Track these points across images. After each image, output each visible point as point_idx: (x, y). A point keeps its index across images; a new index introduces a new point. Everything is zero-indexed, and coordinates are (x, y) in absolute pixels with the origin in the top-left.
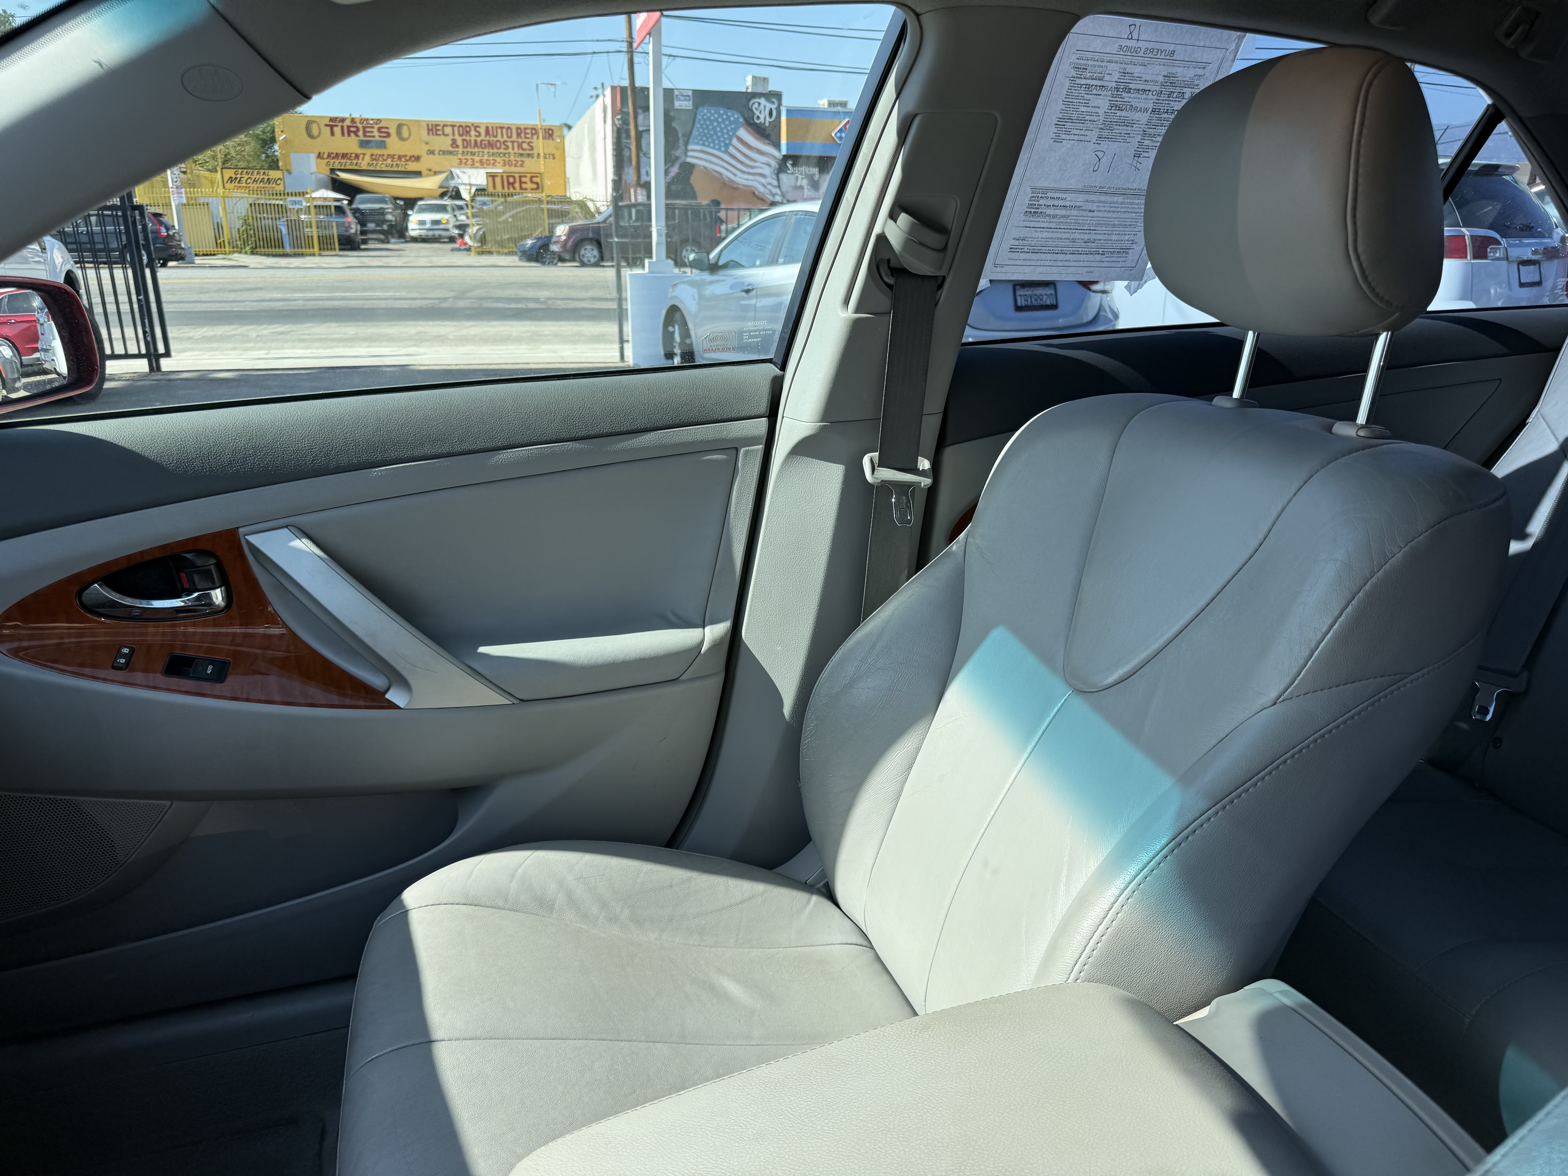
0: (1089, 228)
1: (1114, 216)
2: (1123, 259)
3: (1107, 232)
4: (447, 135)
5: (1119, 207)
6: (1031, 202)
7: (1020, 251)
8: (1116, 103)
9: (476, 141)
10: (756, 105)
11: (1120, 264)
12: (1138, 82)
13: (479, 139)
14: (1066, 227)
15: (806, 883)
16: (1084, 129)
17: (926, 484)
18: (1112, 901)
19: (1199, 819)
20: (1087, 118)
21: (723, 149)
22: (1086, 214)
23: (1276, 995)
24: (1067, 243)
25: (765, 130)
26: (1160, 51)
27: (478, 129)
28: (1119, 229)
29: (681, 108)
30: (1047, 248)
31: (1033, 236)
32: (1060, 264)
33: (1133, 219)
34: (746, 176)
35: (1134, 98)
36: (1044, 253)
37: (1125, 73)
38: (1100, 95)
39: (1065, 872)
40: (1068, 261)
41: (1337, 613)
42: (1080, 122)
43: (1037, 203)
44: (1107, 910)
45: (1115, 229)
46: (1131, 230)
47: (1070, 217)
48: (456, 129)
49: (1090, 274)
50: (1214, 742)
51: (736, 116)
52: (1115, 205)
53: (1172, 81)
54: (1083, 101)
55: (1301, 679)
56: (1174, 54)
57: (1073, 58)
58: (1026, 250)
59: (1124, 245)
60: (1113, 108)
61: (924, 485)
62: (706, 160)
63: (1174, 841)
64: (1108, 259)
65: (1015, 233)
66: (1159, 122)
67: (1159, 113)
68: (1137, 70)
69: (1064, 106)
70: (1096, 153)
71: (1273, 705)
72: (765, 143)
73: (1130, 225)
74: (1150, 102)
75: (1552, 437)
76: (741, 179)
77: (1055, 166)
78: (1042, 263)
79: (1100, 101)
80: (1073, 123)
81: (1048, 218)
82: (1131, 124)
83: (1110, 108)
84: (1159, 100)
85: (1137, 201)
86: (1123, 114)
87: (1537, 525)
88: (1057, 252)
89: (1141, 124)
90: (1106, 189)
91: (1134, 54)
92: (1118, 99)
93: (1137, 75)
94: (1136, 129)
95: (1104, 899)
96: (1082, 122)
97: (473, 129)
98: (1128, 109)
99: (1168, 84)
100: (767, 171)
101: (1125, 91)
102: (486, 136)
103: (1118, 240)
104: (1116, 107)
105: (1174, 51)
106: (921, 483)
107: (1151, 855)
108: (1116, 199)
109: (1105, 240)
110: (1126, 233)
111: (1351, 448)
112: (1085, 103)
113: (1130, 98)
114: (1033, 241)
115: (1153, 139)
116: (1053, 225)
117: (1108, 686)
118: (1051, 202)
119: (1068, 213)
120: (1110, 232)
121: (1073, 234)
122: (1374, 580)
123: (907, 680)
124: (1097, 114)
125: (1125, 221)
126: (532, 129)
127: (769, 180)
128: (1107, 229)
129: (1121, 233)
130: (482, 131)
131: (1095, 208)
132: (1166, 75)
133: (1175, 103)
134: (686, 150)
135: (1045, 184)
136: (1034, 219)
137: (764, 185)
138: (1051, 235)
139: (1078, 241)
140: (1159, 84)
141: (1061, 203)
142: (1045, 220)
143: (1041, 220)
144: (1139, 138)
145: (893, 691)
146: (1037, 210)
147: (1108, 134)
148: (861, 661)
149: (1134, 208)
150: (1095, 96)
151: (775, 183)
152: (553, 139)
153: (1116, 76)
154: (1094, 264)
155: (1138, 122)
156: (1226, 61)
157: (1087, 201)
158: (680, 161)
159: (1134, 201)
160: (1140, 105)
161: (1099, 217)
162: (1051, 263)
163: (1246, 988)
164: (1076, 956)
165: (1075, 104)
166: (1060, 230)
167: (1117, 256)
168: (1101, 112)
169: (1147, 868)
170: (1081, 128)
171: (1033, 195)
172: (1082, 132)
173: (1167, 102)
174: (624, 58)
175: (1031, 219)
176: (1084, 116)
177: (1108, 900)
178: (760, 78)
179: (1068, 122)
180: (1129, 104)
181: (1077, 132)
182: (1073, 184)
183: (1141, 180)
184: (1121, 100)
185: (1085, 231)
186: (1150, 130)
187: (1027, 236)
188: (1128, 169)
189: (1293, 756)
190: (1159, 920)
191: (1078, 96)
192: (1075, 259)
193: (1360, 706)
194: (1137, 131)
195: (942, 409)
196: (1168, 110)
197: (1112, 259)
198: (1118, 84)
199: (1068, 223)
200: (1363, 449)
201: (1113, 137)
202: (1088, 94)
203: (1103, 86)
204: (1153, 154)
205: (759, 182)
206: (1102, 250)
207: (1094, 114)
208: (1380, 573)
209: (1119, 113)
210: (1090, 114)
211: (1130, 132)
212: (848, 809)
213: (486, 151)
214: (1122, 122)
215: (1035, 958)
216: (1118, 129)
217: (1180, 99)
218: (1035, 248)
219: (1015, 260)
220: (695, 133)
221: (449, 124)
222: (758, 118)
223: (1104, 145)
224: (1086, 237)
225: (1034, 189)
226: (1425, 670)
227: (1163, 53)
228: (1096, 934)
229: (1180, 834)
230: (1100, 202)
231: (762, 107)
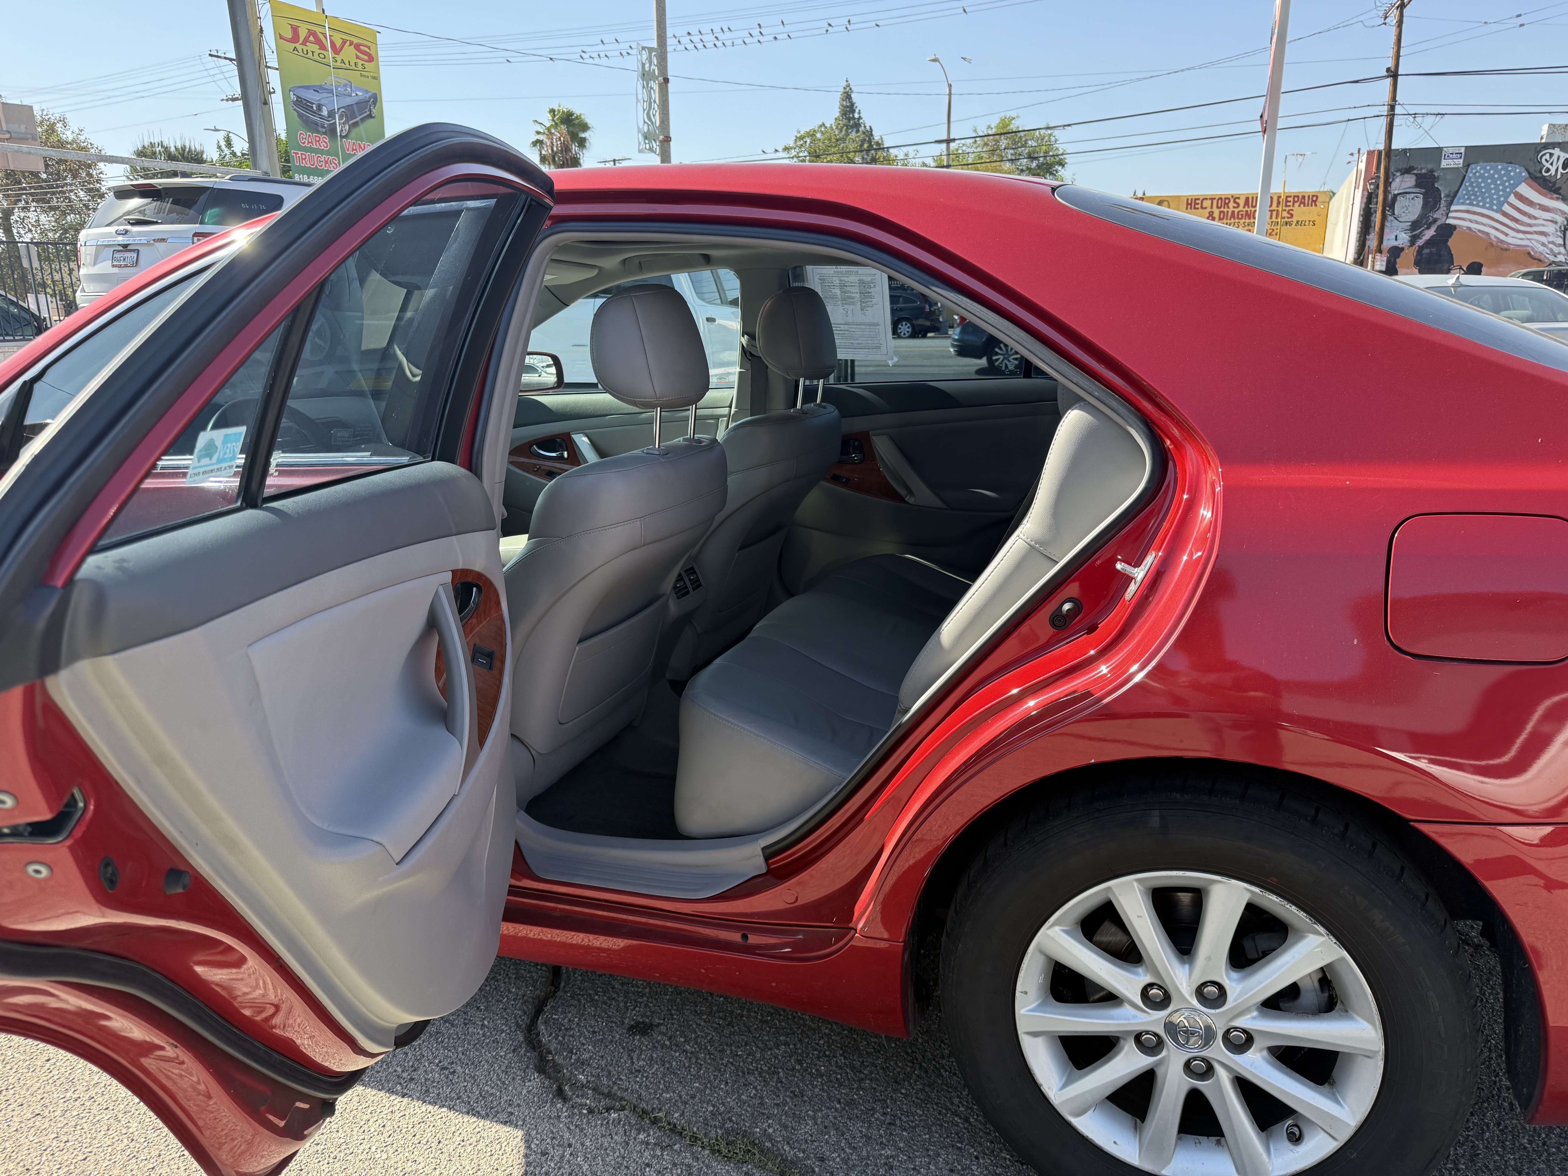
4: (1206, 208)
9: (1233, 212)
10: (1547, 156)
13: (1236, 210)
21: (1495, 207)
25: (1555, 183)
27: (1237, 200)
29: (1448, 166)
34: (1521, 236)
48: (1215, 202)
51: (1518, 170)
57: (814, 279)
62: (1471, 221)
68: (845, 279)
72: (1552, 199)
76: (1513, 239)
82: (853, 298)
86: (848, 295)
97: (1232, 200)
100: (1550, 228)
102: (1244, 207)
113: (848, 289)
126: (1294, 197)
127: (1551, 239)
130: (1242, 202)
134: (1449, 211)
137: (1543, 244)
147: (846, 303)
151: (1561, 241)
152: (1316, 205)
158: (1438, 223)
174: (1383, 122)
178: (1559, 125)
201: (849, 303)
205: (1537, 241)
213: (1242, 221)
220: (1462, 191)
221: (1208, 197)
222: (1548, 170)
223: (846, 307)
231: (1555, 158)
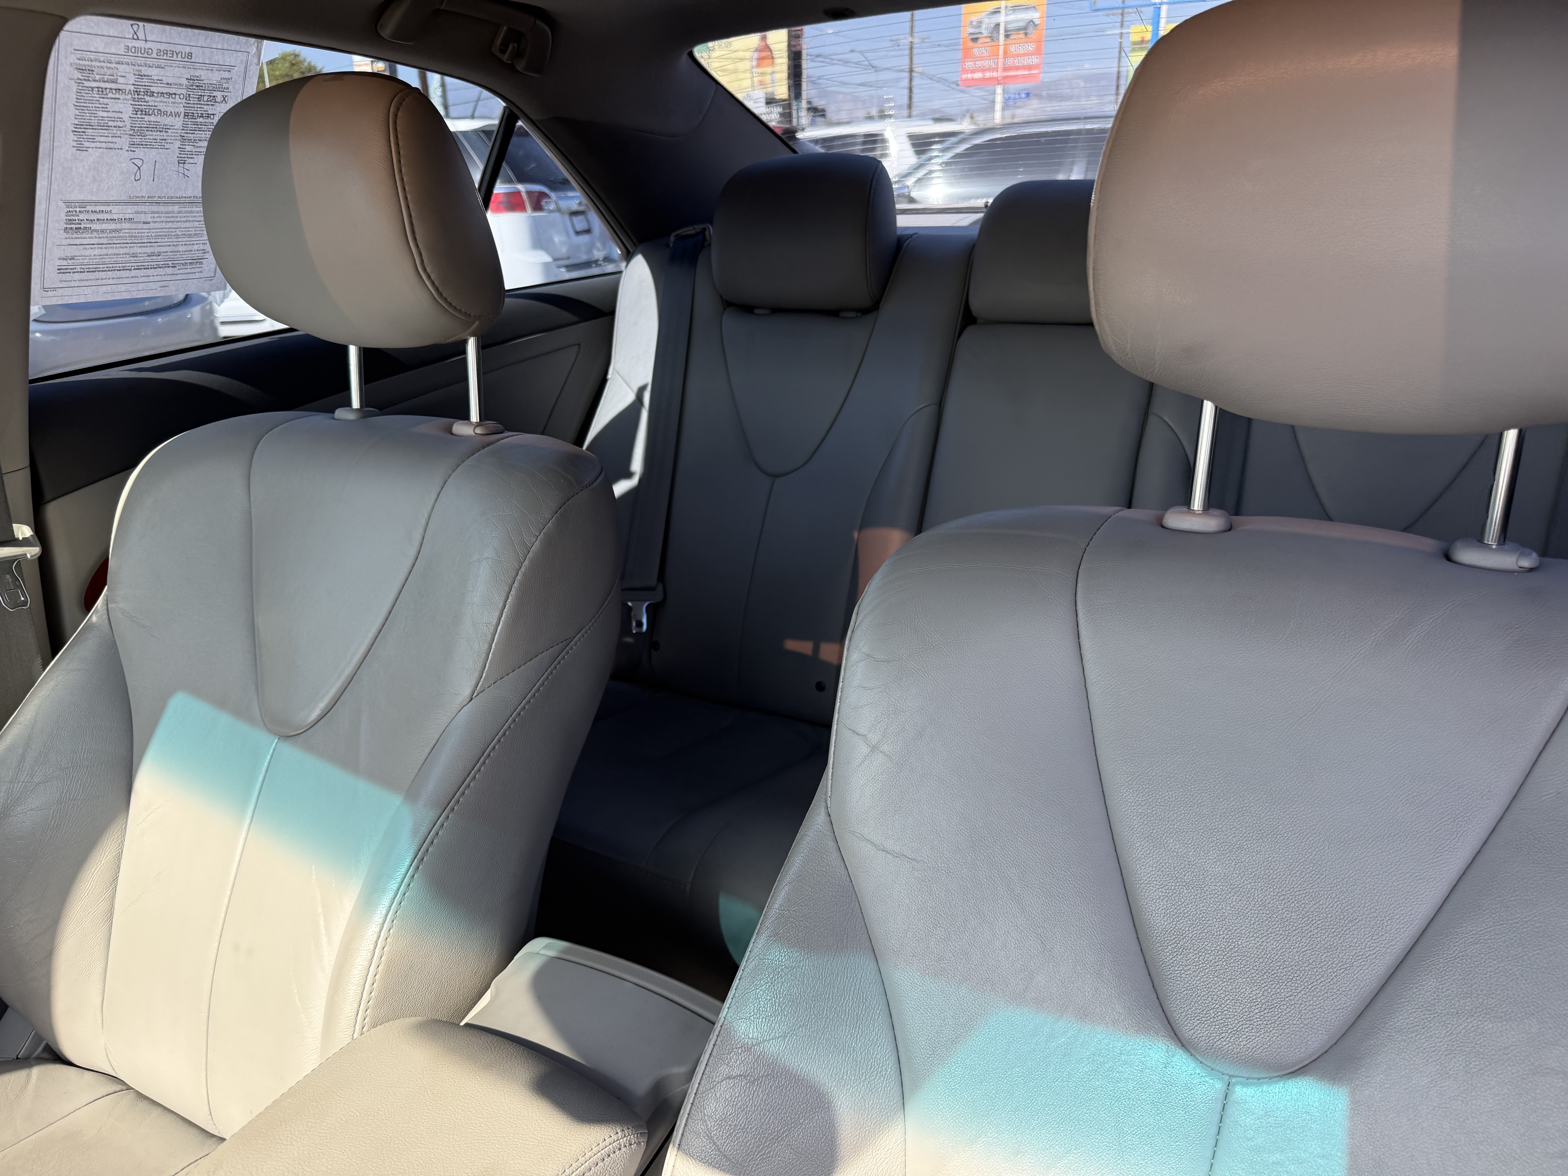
0: (148, 241)
1: (174, 226)
2: (199, 270)
3: (171, 244)
5: (177, 217)
6: (69, 218)
7: (72, 271)
8: (140, 107)
11: (197, 276)
12: (159, 85)
14: (121, 242)
15: (17, 1058)
16: (110, 135)
17: (33, 554)
18: (375, 939)
19: (434, 829)
20: (110, 123)
22: (140, 226)
23: (542, 952)
24: (128, 258)
26: (175, 53)
28: (184, 240)
30: (105, 266)
31: (84, 254)
32: (126, 281)
33: (197, 227)
35: (160, 102)
36: (103, 271)
37: (141, 76)
38: (119, 99)
39: (322, 923)
40: (135, 277)
41: (501, 605)
42: (103, 128)
43: (77, 218)
44: (373, 949)
45: (180, 240)
46: (198, 239)
47: (123, 231)
49: (165, 288)
50: (428, 750)
52: (172, 215)
53: (198, 84)
54: (100, 106)
55: (487, 671)
56: (191, 56)
57: (73, 59)
58: (79, 270)
59: (195, 255)
60: (138, 113)
61: (32, 556)
63: (416, 859)
64: (181, 271)
65: (59, 252)
66: (196, 126)
67: (193, 117)
68: (154, 72)
69: (77, 111)
70: (133, 161)
71: (470, 701)
73: (195, 234)
74: (179, 105)
75: (628, 389)
77: (87, 177)
78: (104, 282)
79: (121, 106)
80: (95, 129)
81: (95, 233)
82: (165, 129)
83: (135, 112)
84: (188, 103)
85: (196, 209)
86: (152, 118)
87: (637, 464)
88: (118, 269)
89: (177, 129)
90: (156, 199)
91: (146, 55)
92: (142, 104)
93: (156, 78)
94: (173, 135)
95: (367, 941)
96: (105, 128)
98: (156, 114)
99: (194, 87)
101: (147, 95)
103: (187, 251)
104: (142, 111)
105: (191, 53)
106: (26, 554)
107: (399, 880)
108: (170, 208)
109: (172, 252)
110: (193, 242)
111: (474, 448)
112: (102, 108)
113: (155, 102)
114: (85, 259)
115: (195, 144)
116: (105, 241)
117: (313, 724)
118: (94, 217)
119: (119, 226)
120: (175, 243)
121: (131, 249)
122: (523, 569)
123: (80, 785)
124: (121, 120)
125: (189, 231)
128: (170, 240)
129: (188, 243)
131: (149, 220)
132: (189, 78)
133: (208, 107)
135: (81, 197)
136: (79, 236)
138: (104, 251)
139: (140, 255)
140: (184, 87)
141: (108, 216)
142: (93, 236)
143: (87, 236)
144: (178, 144)
145: (65, 802)
146: (79, 226)
147: (140, 140)
148: (11, 782)
149: (194, 217)
150: (113, 100)
153: (132, 79)
154: (166, 278)
155: (172, 127)
156: (251, 64)
157: (137, 212)
159: (192, 209)
160: (169, 109)
161: (157, 229)
162: (115, 281)
163: (516, 957)
164: (356, 1006)
165: (91, 108)
166: (115, 246)
167: (191, 267)
168: (125, 117)
169: (399, 894)
170: (106, 135)
171: (68, 209)
172: (110, 139)
173: (199, 106)
175: (75, 236)
176: (106, 122)
177: (371, 939)
179: (87, 129)
180: (156, 108)
181: (103, 139)
182: (114, 196)
183: (194, 187)
184: (145, 104)
185: (146, 244)
186: (190, 135)
187: (76, 255)
188: (175, 176)
189: (499, 741)
190: (423, 936)
191: (93, 100)
192: (142, 275)
193: (542, 678)
194: (174, 136)
195: (26, 462)
196: (202, 114)
197: (186, 271)
198: (136, 87)
199: (122, 237)
200: (484, 448)
201: (148, 143)
202: (103, 98)
203: (119, 90)
204: (201, 159)
206: (172, 262)
207: (118, 120)
208: (526, 563)
209: (147, 118)
210: (113, 119)
211: (166, 138)
212: (49, 955)
214: (153, 128)
215: (316, 1020)
216: (151, 135)
217: (212, 103)
218: (90, 266)
219: (68, 281)
223: (140, 153)
224: (149, 250)
225: (68, 203)
226: (583, 631)
227: (179, 55)
228: (369, 977)
229: (420, 850)
230: (153, 213)
